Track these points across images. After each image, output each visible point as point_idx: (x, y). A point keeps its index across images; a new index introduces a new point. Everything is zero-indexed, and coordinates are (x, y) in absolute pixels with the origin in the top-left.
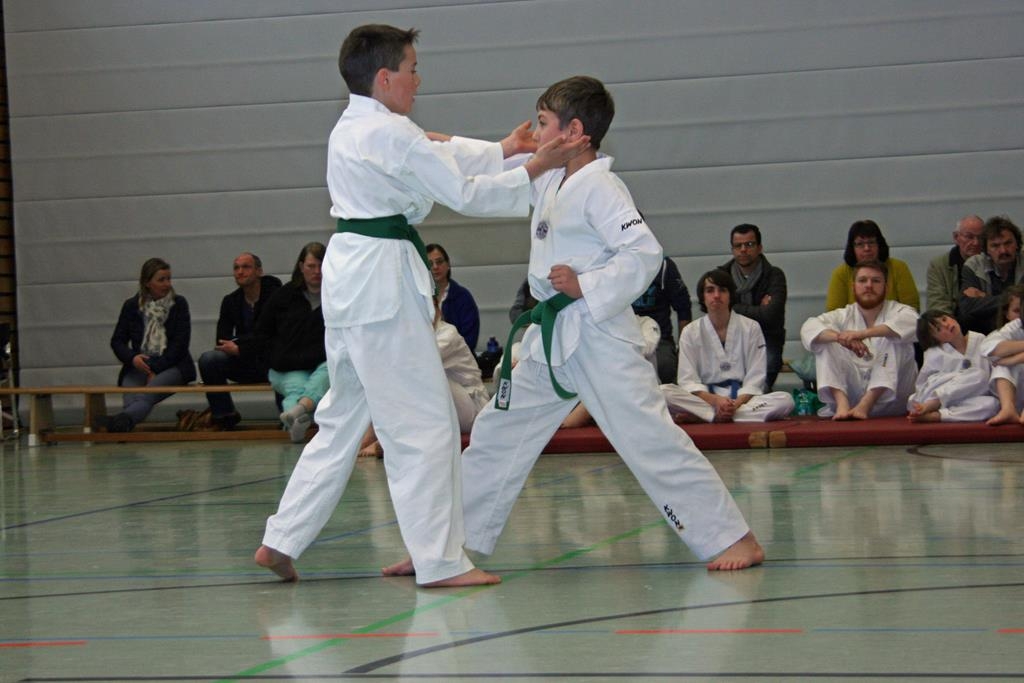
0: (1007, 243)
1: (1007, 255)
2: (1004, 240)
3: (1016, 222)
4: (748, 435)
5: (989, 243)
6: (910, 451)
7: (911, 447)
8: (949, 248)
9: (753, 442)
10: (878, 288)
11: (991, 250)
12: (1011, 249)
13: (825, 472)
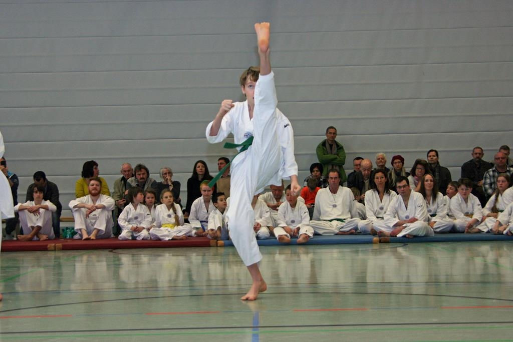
0: (143, 174)
1: (143, 178)
2: (143, 172)
3: (147, 167)
4: (47, 245)
5: (137, 173)
6: (110, 251)
7: (110, 250)
8: (122, 176)
9: (49, 248)
10: (98, 188)
11: (137, 176)
12: (145, 176)
13: (77, 259)
